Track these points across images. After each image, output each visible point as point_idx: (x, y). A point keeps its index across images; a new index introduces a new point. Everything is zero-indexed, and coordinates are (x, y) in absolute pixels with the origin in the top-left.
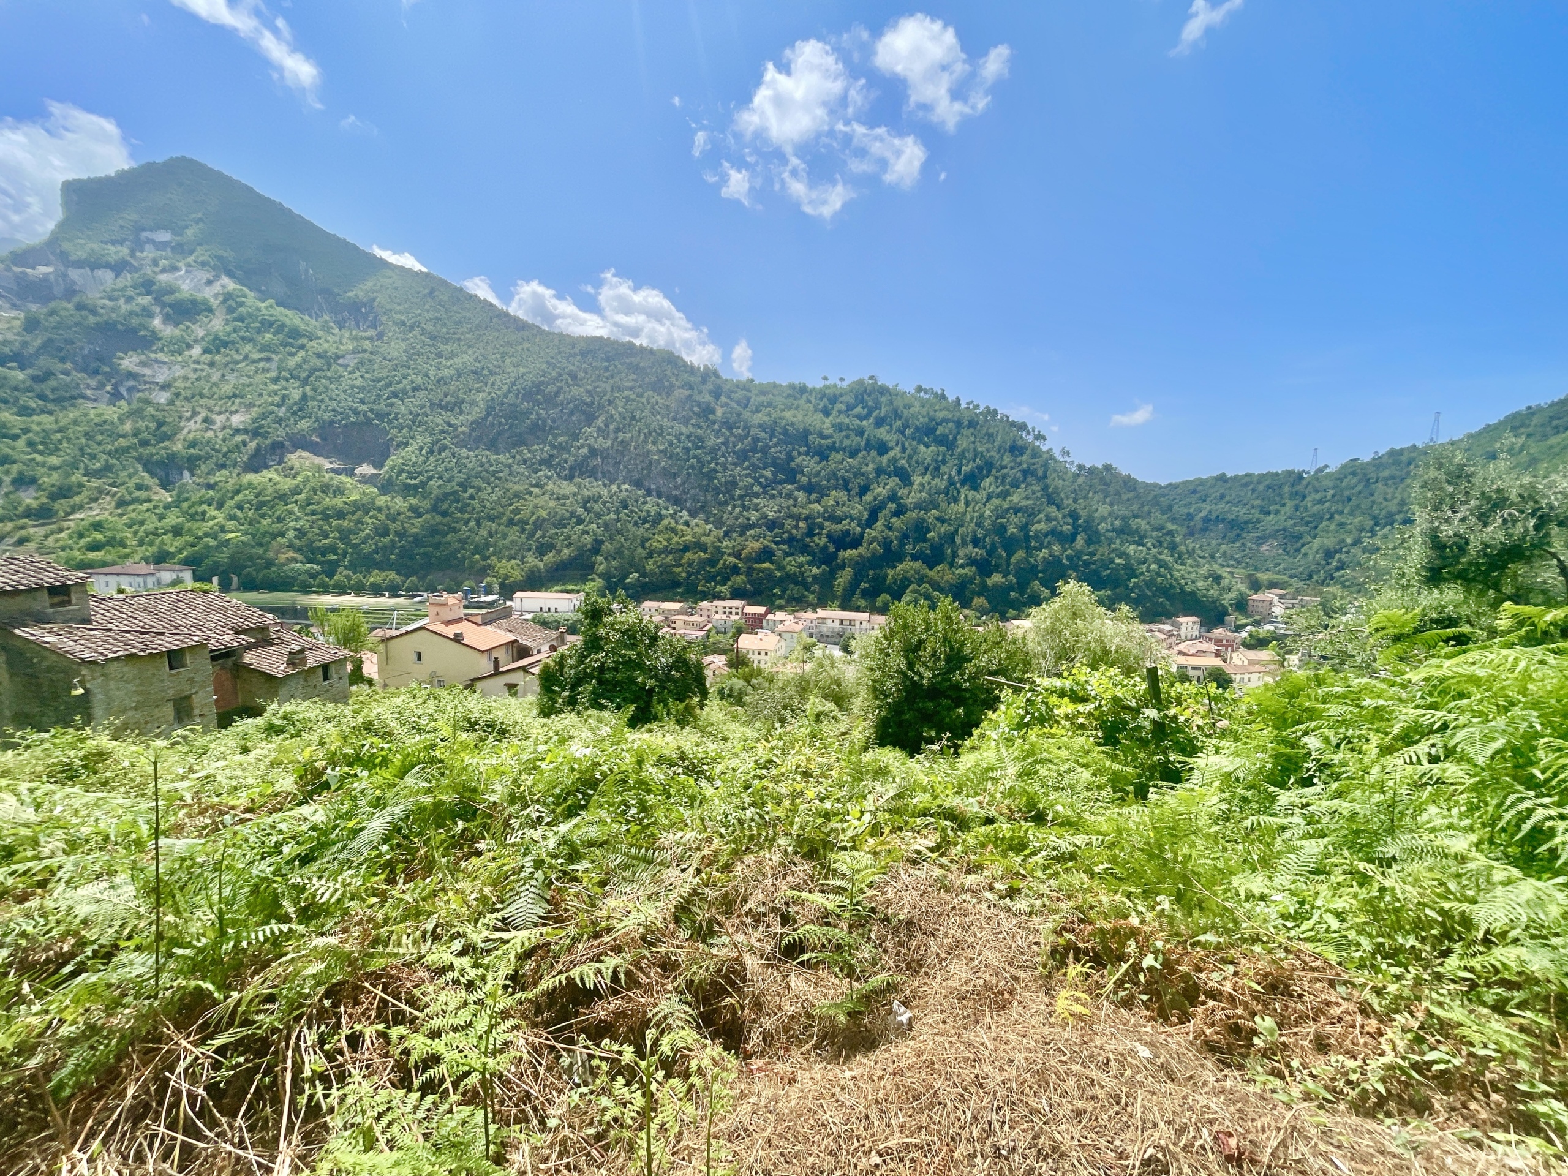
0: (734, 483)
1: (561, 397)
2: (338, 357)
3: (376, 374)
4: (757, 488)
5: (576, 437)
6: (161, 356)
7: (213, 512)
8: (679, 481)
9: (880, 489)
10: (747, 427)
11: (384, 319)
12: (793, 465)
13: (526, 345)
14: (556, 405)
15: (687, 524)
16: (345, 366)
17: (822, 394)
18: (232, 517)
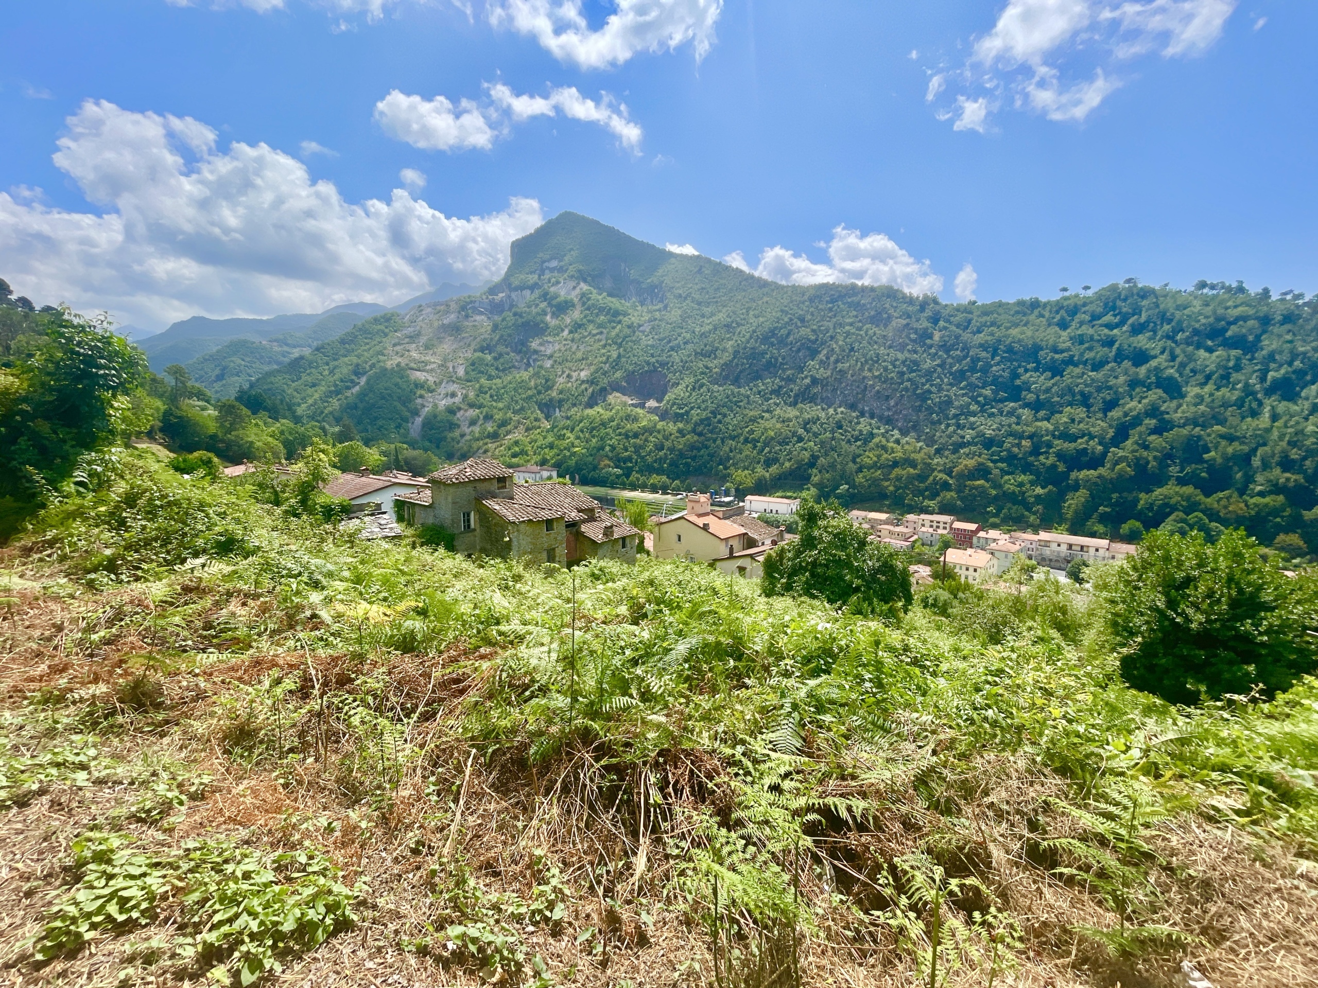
0: (949, 403)
1: (791, 338)
2: (640, 326)
3: (662, 336)
4: (974, 407)
5: (801, 370)
6: (550, 339)
7: (569, 434)
8: (892, 403)
9: (1133, 404)
10: (966, 348)
11: (668, 294)
12: (1018, 382)
13: (765, 299)
14: (786, 345)
15: (897, 442)
16: (643, 332)
17: (1058, 306)
18: (578, 438)
